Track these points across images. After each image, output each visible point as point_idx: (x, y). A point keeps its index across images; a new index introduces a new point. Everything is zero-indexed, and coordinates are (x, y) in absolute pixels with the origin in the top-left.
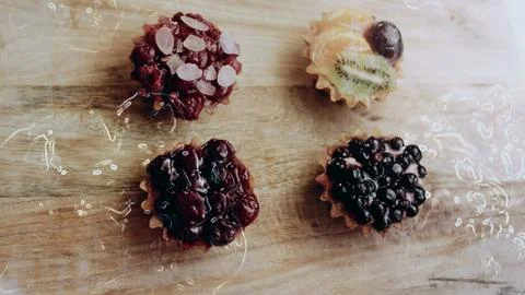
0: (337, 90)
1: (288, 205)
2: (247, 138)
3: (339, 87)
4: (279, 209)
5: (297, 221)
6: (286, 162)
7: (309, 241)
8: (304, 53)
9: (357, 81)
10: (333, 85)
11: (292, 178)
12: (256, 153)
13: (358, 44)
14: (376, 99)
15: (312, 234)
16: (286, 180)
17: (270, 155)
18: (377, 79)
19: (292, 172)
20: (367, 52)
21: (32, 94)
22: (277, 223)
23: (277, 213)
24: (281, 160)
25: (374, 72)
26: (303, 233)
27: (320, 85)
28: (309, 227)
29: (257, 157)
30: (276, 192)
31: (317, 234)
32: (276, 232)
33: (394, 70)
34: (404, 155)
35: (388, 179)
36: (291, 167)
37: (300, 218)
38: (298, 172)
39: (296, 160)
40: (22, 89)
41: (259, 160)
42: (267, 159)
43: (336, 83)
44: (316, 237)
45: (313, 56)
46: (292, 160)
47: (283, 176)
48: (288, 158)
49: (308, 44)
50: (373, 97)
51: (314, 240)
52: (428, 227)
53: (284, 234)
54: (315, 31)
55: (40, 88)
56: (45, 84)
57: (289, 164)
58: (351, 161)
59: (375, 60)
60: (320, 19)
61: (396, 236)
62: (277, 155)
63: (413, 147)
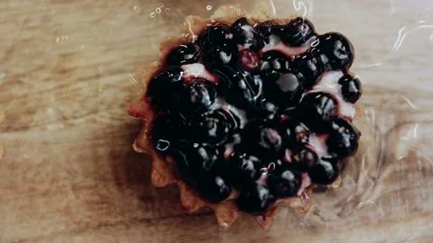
1: (96, 159)
2: (27, 35)
4: (76, 167)
5: (112, 191)
6: (98, 76)
7: (133, 230)
11: (109, 107)
12: (39, 62)
15: (140, 214)
16: (95, 111)
17: (67, 65)
19: (108, 95)
22: (71, 196)
23: (72, 173)
24: (91, 73)
26: (122, 213)
28: (135, 202)
29: (42, 68)
30: (74, 134)
31: (149, 215)
32: (67, 211)
34: (309, 55)
35: (271, 107)
36: (107, 86)
37: (119, 184)
38: (123, 96)
39: (120, 71)
41: (45, 74)
42: (64, 72)
44: (148, 221)
46: (112, 73)
47: (90, 104)
48: (101, 70)
51: (142, 227)
52: (385, 200)
53: (83, 215)
57: (103, 81)
58: (195, 70)
61: (316, 218)
62: (82, 62)
63: (336, 37)
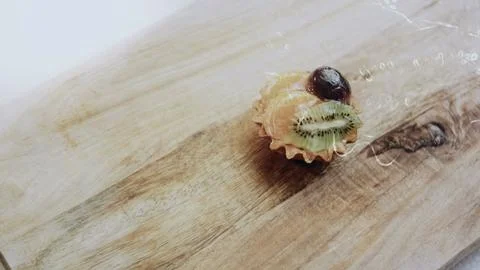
0: (307, 151)
3: (308, 147)
8: (261, 134)
9: (321, 134)
10: (301, 149)
13: (306, 100)
14: (348, 142)
18: (339, 123)
20: (318, 103)
21: (70, 217)
25: (332, 117)
27: (290, 154)
33: (350, 107)
40: (60, 218)
43: (303, 145)
45: (269, 132)
49: (260, 124)
50: (345, 141)
54: (260, 110)
55: (74, 209)
56: (77, 204)
59: (329, 107)
60: (259, 97)
